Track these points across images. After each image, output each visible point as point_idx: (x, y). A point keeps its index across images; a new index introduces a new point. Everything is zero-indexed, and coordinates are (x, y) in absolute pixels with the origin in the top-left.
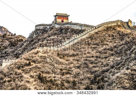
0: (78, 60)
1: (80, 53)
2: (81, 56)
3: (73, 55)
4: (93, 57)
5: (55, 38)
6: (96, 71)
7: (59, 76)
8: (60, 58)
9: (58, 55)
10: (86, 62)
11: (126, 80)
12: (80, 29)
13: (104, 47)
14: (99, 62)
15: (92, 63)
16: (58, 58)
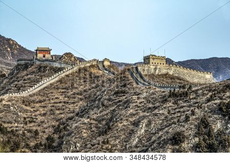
0: (44, 107)
1: (47, 99)
2: (48, 102)
3: (40, 102)
4: (60, 102)
5: (32, 78)
6: (61, 119)
7: (22, 125)
8: (26, 105)
9: (24, 102)
10: (52, 108)
11: (84, 130)
12: (59, 66)
13: (74, 91)
14: (67, 108)
15: (59, 109)
16: (24, 106)
